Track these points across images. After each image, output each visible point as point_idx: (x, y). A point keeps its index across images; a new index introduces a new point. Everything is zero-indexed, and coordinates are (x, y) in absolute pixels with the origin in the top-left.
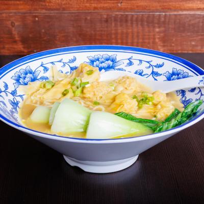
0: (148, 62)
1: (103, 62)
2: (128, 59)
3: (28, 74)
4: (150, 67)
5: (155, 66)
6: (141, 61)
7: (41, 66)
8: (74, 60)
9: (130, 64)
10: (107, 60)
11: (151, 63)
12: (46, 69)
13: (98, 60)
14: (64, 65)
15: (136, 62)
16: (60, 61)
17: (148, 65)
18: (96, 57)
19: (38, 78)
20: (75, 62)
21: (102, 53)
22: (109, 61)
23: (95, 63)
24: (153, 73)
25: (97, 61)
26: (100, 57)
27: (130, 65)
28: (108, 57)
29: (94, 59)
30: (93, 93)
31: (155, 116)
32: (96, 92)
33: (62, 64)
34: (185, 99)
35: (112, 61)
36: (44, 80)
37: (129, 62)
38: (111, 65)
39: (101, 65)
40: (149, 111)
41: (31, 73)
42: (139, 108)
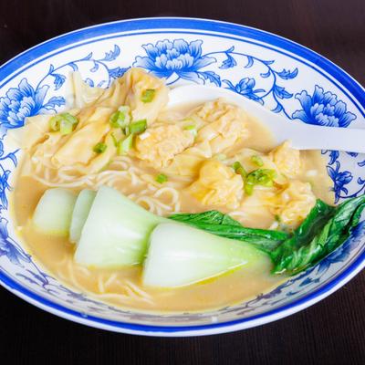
0: (266, 63)
1: (175, 57)
2: (226, 52)
3: (25, 98)
4: (268, 74)
5: (280, 75)
6: (251, 58)
7: (50, 73)
8: (116, 53)
9: (230, 63)
10: (183, 52)
11: (271, 66)
12: (59, 80)
13: (164, 51)
14: (96, 67)
15: (241, 61)
16: (87, 59)
17: (266, 70)
18: (160, 45)
19: (45, 102)
20: (117, 58)
21: (172, 37)
22: (187, 55)
23: (157, 59)
24: (275, 88)
25: (163, 55)
26: (169, 45)
27: (229, 66)
28: (184, 45)
29: (156, 50)
30: (154, 152)
31: (277, 218)
32: (161, 151)
33: (92, 64)
34: (338, 168)
35: (194, 54)
36: (57, 107)
37: (226, 58)
38: (190, 65)
39: (169, 62)
40: (267, 203)
41: (29, 94)
42: (247, 194)
